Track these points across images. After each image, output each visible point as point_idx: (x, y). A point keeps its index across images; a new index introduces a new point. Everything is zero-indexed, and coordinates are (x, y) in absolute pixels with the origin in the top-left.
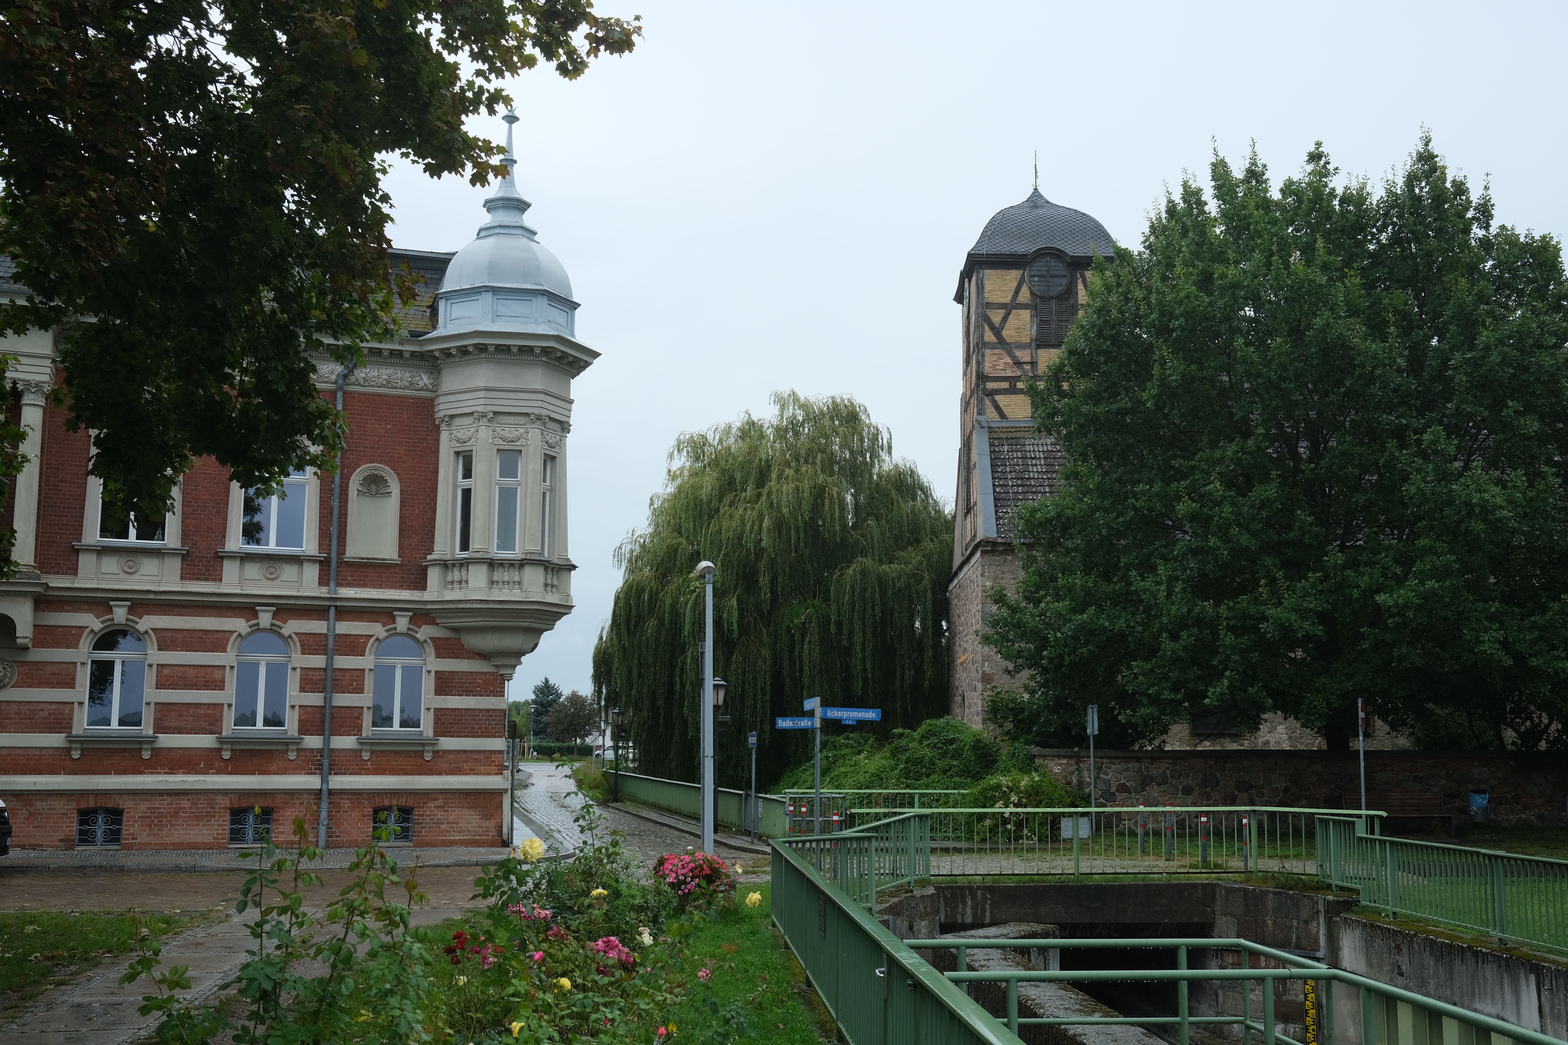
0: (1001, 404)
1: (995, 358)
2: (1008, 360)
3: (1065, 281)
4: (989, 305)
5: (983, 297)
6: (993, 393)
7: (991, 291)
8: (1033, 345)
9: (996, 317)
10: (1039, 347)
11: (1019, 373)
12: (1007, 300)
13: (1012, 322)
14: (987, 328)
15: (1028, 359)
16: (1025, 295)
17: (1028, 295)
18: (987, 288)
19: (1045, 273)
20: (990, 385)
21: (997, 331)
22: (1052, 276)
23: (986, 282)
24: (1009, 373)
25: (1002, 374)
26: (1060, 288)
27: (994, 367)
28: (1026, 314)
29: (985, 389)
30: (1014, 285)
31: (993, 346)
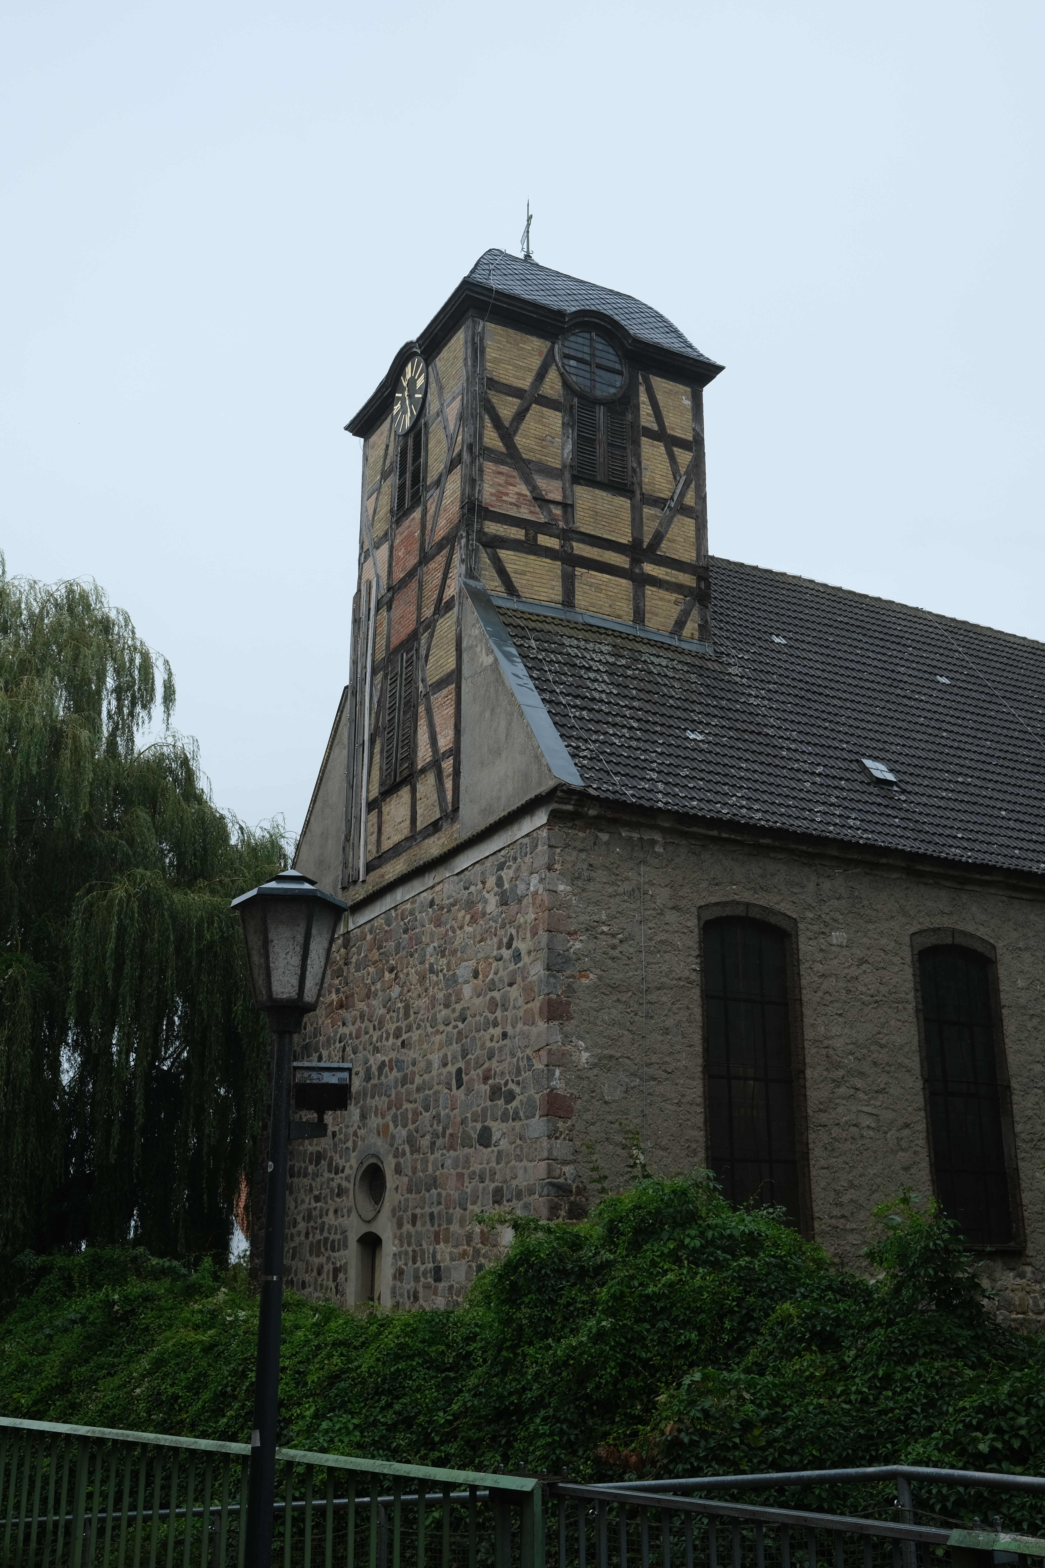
0: (510, 568)
1: (501, 480)
2: (524, 489)
3: (618, 381)
4: (493, 384)
5: (483, 369)
6: (494, 543)
7: (495, 361)
8: (567, 476)
9: (507, 408)
10: (576, 480)
11: (542, 519)
12: (525, 382)
13: (530, 424)
14: (488, 423)
15: (557, 496)
16: (552, 385)
17: (559, 386)
18: (491, 353)
19: (587, 358)
20: (492, 528)
21: (507, 434)
22: (599, 366)
23: (488, 342)
24: (524, 513)
25: (513, 512)
26: (612, 391)
27: (499, 495)
28: (555, 419)
29: (480, 532)
30: (536, 362)
31: (498, 459)
